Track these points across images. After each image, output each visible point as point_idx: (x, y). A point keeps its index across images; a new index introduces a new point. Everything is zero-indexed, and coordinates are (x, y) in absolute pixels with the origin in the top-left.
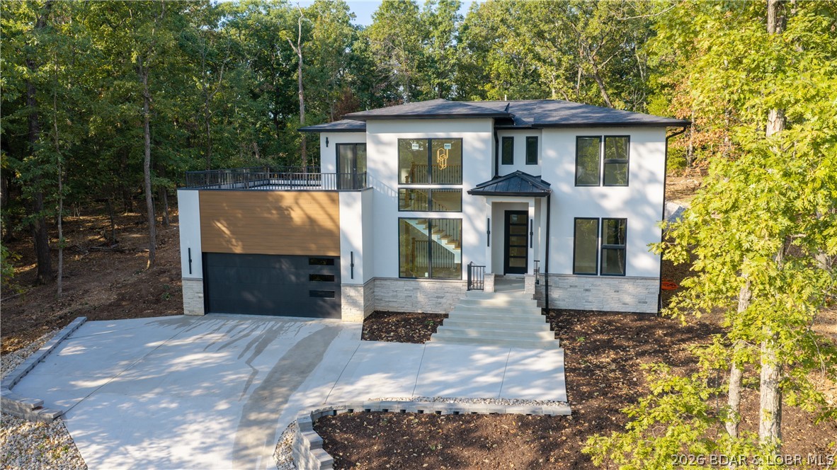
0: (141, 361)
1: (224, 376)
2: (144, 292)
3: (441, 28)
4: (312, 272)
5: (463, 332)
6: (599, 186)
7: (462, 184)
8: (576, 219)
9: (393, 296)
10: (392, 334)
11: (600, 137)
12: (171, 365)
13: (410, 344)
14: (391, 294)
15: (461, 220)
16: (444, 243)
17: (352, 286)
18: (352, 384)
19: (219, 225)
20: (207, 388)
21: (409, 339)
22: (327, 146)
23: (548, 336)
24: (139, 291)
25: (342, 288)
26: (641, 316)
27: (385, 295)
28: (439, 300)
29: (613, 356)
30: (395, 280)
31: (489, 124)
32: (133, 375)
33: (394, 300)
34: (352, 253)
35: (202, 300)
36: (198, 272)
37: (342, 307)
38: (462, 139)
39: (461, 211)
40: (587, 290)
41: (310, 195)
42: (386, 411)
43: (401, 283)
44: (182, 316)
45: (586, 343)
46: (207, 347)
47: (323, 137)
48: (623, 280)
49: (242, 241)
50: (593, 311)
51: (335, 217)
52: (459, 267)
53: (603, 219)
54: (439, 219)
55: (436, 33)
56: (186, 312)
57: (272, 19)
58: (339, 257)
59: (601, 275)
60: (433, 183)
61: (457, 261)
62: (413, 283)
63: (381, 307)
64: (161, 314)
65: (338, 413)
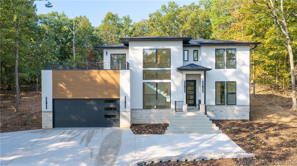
0: (29, 148)
1: (78, 151)
2: (16, 122)
3: (125, 29)
4: (106, 106)
5: (179, 129)
6: (225, 69)
7: (170, 68)
8: (216, 82)
9: (140, 117)
10: (147, 131)
11: (224, 49)
12: (48, 149)
13: (157, 135)
14: (139, 116)
15: (170, 83)
16: (162, 93)
17: (125, 111)
18: (144, 151)
19: (61, 85)
20: (72, 157)
21: (156, 133)
22: (107, 55)
23: (216, 128)
24: (14, 122)
25: (121, 113)
26: (244, 121)
27: (137, 116)
28: (161, 118)
29: (246, 135)
30: (141, 109)
31: (181, 43)
32: (29, 154)
33: (141, 119)
34: (125, 97)
35: (52, 122)
36: (50, 108)
37: (120, 121)
38: (170, 49)
39: (170, 79)
40: (221, 111)
41: (106, 71)
42: (169, 161)
43: (144, 111)
44: (41, 129)
45: (231, 131)
46: (62, 140)
47: (105, 51)
48: (236, 107)
49: (72, 93)
50: (224, 120)
51: (117, 81)
52: (170, 102)
53: (227, 82)
54: (161, 83)
55: (123, 31)
56: (43, 128)
57: (61, 21)
58: (119, 99)
59: (227, 105)
60: (158, 67)
61: (168, 100)
62: (149, 110)
63: (135, 122)
64: (30, 129)
65: (147, 164)
